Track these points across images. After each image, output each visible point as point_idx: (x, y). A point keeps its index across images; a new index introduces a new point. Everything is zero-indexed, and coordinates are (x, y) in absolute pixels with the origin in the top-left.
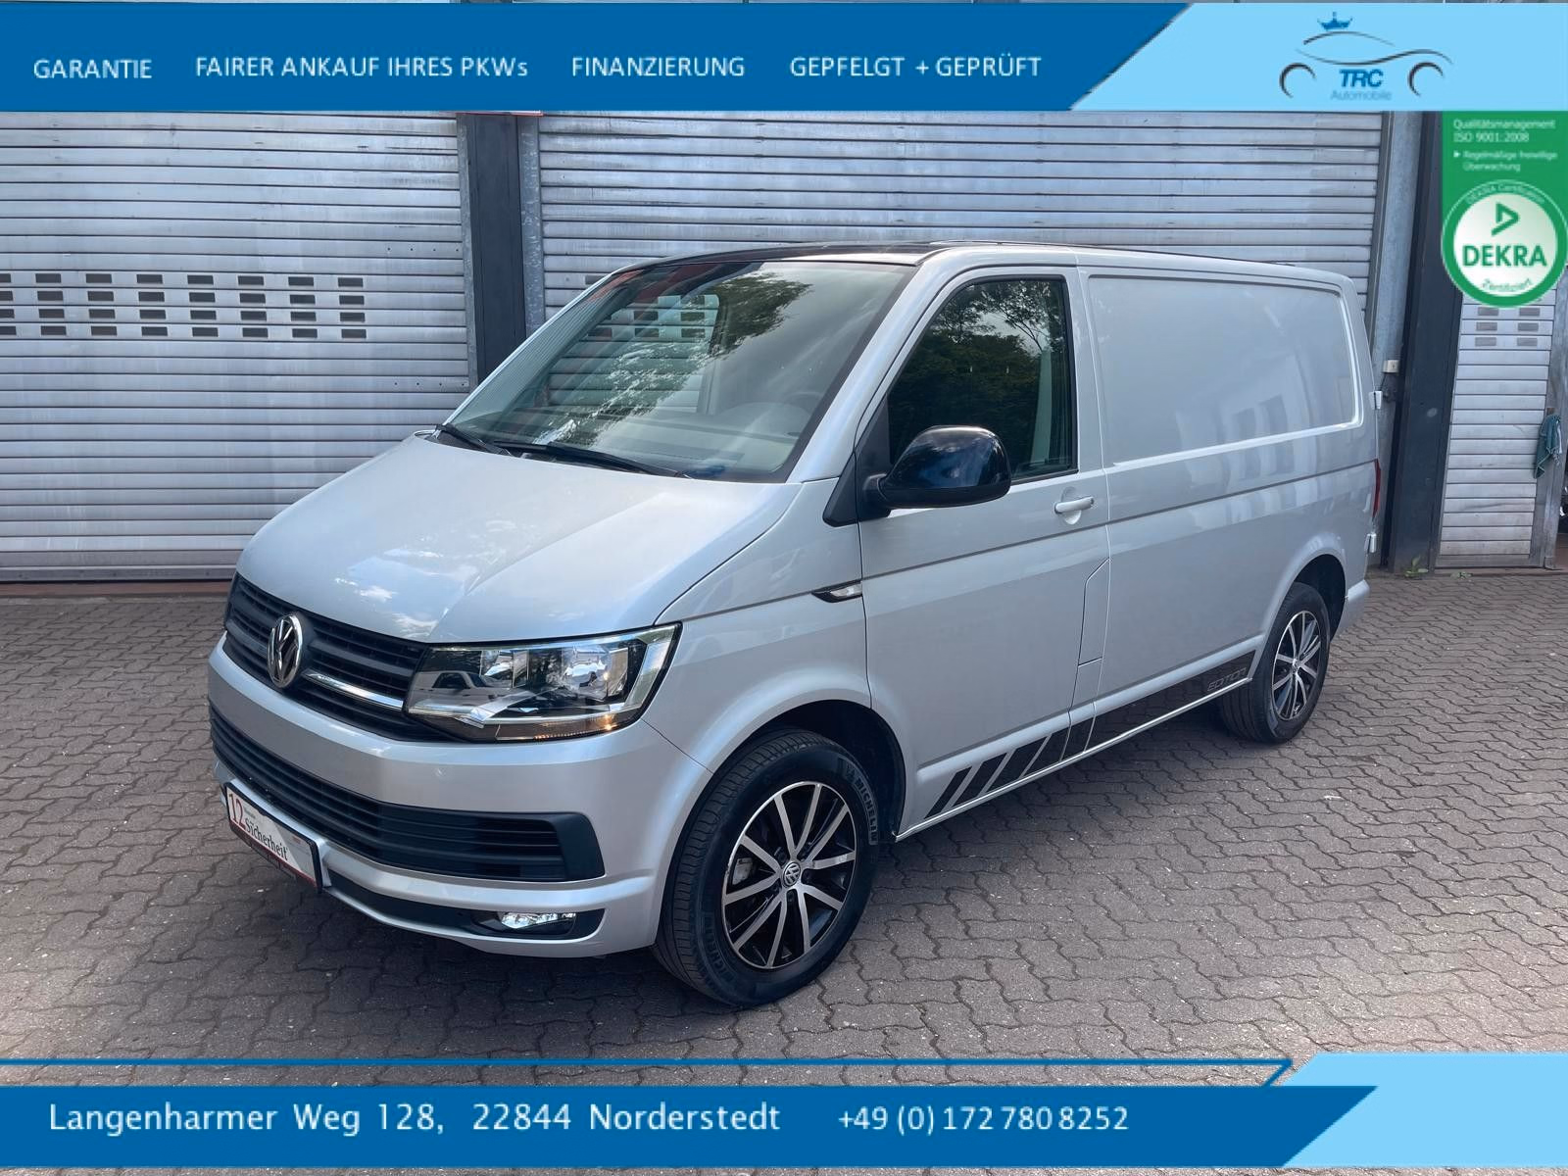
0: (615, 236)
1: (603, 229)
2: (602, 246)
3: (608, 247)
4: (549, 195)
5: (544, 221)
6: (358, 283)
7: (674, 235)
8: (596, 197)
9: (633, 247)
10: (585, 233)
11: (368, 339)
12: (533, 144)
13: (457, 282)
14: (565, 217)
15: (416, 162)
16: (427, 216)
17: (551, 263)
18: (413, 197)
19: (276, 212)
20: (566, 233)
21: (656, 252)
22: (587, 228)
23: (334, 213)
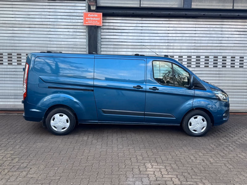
0: (115, 47)
1: (112, 46)
2: (112, 50)
4: (102, 40)
5: (101, 45)
8: (111, 41)
12: (100, 31)
14: (105, 44)
15: (78, 34)
16: (80, 44)
17: (102, 53)
18: (77, 40)
19: (52, 43)
20: (105, 47)
21: (122, 51)
22: (109, 46)
23: (63, 43)
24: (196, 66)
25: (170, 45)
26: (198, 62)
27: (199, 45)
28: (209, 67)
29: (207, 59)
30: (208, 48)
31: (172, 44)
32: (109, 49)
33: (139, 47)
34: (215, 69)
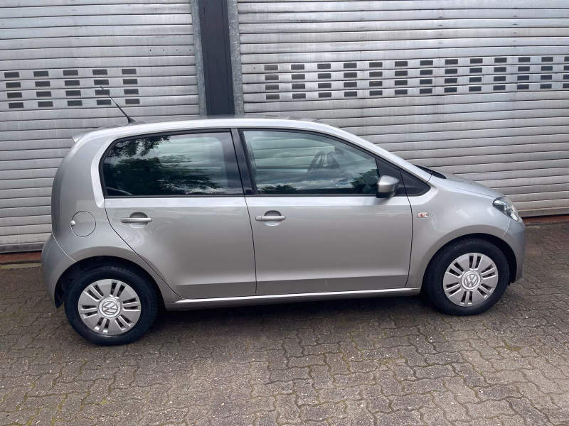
0: (281, 40)
1: (274, 37)
2: (273, 47)
3: (277, 48)
4: (243, 18)
5: (240, 34)
6: (133, 72)
7: (313, 39)
8: (269, 19)
10: (263, 40)
11: (141, 104)
13: (191, 69)
14: (252, 31)
16: (172, 29)
17: (245, 58)
20: (253, 40)
21: (304, 49)
22: (264, 37)
23: (118, 30)
24: (519, 87)
25: (447, 26)
26: (524, 74)
29: (547, 64)
31: (452, 23)
32: (265, 45)
33: (355, 35)
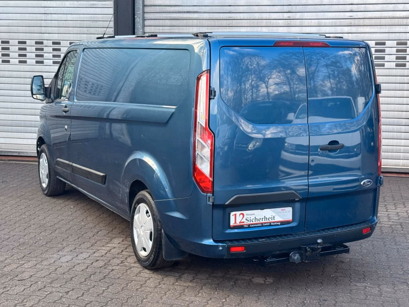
1: (168, 22)
2: (167, 29)
3: (170, 29)
4: (147, 9)
5: (144, 20)
9: (179, 29)
14: (153, 18)
16: (102, 18)
18: (98, 10)
19: (49, 17)
20: (154, 25)
21: (188, 31)
22: (161, 23)
23: (70, 17)
25: (294, 18)
27: (361, 17)
28: (385, 67)
30: (383, 22)
31: (298, 15)
32: (161, 28)
33: (225, 23)
34: (400, 71)
